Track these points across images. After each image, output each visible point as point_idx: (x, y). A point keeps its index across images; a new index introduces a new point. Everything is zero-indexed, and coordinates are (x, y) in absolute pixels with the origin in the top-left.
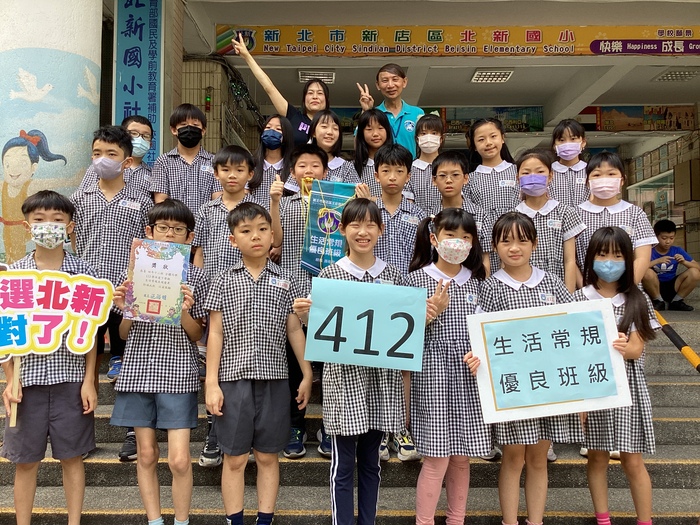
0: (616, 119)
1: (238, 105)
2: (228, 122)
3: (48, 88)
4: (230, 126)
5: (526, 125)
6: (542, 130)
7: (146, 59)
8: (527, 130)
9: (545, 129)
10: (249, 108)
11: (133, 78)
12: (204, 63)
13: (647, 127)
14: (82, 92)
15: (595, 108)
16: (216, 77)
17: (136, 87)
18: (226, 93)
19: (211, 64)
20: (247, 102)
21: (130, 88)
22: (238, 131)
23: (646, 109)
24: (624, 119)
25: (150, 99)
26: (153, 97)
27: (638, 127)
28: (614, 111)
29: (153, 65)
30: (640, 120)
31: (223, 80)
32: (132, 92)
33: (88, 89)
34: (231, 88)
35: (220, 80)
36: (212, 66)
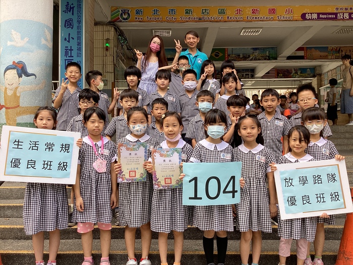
0: (314, 53)
1: (122, 48)
2: (117, 56)
3: (26, 39)
4: (118, 58)
5: (268, 57)
6: (277, 59)
7: (75, 24)
8: (269, 59)
9: (278, 58)
10: (128, 49)
11: (69, 34)
12: (105, 26)
13: (330, 57)
14: (43, 42)
15: (304, 47)
16: (111, 33)
17: (71, 39)
18: (116, 41)
19: (109, 27)
20: (127, 46)
21: (67, 40)
22: (123, 61)
23: (329, 48)
24: (318, 53)
25: (78, 45)
26: (79, 44)
27: (325, 57)
28: (313, 49)
29: (79, 28)
30: (326, 54)
31: (114, 35)
32: (69, 41)
33: (46, 40)
34: (118, 39)
35: (113, 35)
36: (109, 28)
